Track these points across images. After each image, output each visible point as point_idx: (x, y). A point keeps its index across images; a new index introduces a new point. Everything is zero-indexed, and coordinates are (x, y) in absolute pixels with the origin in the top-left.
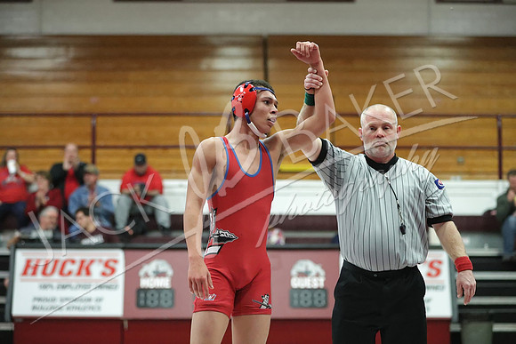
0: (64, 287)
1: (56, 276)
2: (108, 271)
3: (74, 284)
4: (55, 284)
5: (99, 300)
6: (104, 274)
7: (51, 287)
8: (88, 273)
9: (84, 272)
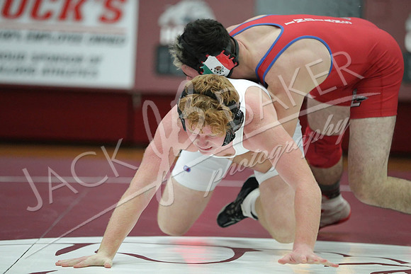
0: (39, 37)
1: (26, 19)
2: (111, 15)
3: (55, 34)
4: (24, 33)
5: (96, 60)
6: (103, 19)
7: (18, 36)
8: (78, 17)
9: (71, 14)
